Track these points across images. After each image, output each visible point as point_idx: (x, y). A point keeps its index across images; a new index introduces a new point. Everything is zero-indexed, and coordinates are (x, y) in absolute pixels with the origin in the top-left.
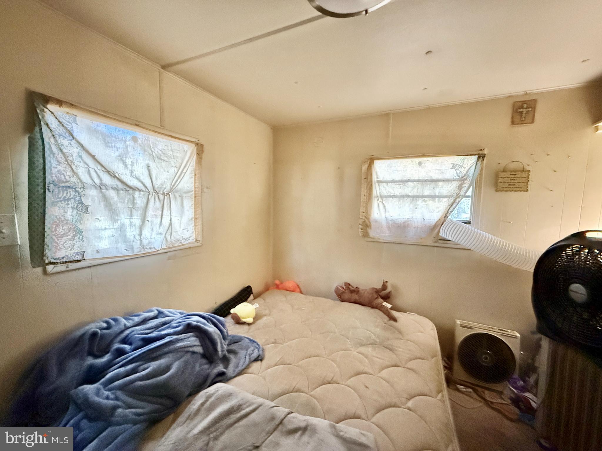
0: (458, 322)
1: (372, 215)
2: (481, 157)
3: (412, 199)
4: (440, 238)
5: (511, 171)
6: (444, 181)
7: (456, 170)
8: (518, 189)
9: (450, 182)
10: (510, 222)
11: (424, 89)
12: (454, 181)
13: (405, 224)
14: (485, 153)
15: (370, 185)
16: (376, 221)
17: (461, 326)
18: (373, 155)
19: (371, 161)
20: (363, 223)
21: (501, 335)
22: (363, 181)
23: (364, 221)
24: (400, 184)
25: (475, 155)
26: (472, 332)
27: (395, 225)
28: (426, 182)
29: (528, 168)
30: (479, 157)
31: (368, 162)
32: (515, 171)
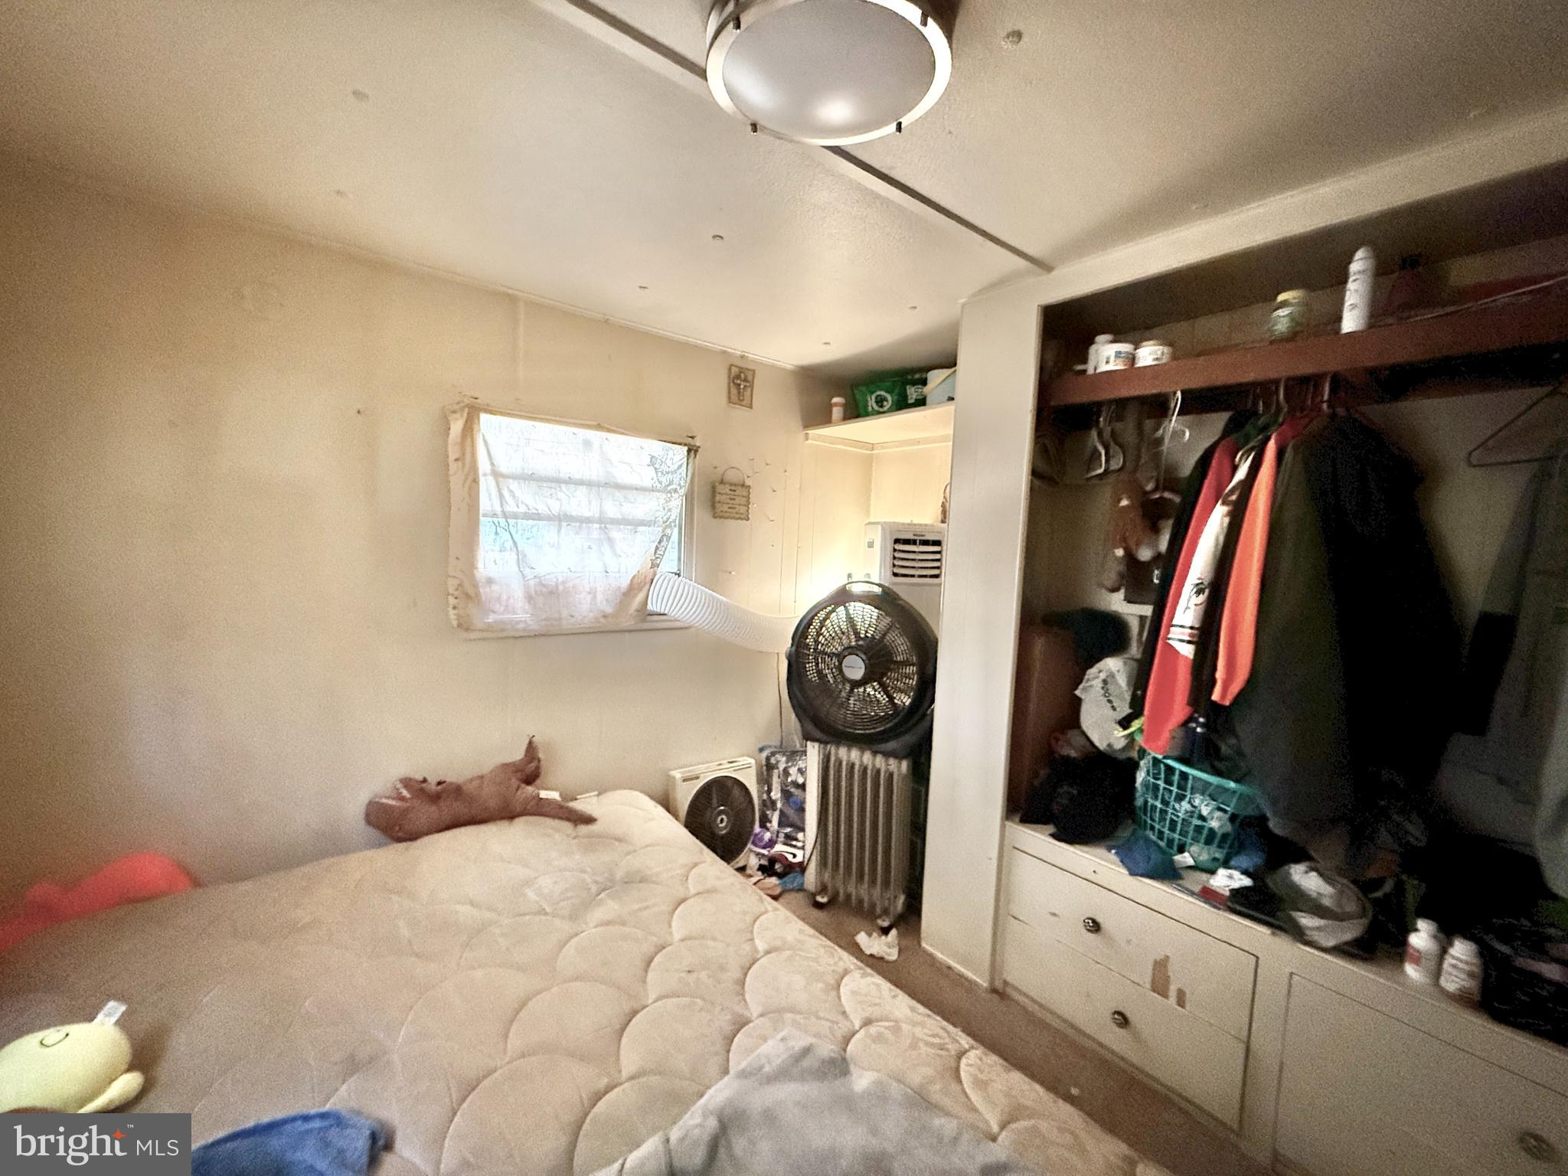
0: (677, 775)
1: (480, 565)
2: (692, 450)
3: (578, 524)
4: (648, 612)
5: (731, 485)
6: (636, 489)
7: (656, 469)
8: (738, 516)
9: (647, 493)
10: (730, 573)
11: (641, 287)
12: (653, 491)
13: (567, 585)
14: (698, 444)
15: (471, 478)
16: (490, 581)
17: (684, 781)
18: (476, 398)
19: (473, 412)
20: (457, 590)
21: (735, 770)
22: (453, 466)
23: (460, 585)
24: (551, 488)
25: (685, 445)
26: (699, 784)
27: (544, 590)
28: (607, 487)
29: (748, 482)
30: (689, 451)
31: (465, 415)
32: (735, 485)
